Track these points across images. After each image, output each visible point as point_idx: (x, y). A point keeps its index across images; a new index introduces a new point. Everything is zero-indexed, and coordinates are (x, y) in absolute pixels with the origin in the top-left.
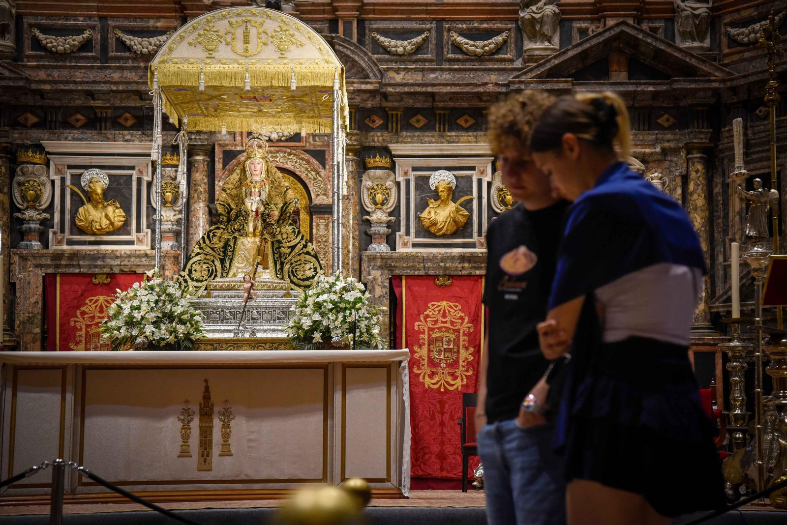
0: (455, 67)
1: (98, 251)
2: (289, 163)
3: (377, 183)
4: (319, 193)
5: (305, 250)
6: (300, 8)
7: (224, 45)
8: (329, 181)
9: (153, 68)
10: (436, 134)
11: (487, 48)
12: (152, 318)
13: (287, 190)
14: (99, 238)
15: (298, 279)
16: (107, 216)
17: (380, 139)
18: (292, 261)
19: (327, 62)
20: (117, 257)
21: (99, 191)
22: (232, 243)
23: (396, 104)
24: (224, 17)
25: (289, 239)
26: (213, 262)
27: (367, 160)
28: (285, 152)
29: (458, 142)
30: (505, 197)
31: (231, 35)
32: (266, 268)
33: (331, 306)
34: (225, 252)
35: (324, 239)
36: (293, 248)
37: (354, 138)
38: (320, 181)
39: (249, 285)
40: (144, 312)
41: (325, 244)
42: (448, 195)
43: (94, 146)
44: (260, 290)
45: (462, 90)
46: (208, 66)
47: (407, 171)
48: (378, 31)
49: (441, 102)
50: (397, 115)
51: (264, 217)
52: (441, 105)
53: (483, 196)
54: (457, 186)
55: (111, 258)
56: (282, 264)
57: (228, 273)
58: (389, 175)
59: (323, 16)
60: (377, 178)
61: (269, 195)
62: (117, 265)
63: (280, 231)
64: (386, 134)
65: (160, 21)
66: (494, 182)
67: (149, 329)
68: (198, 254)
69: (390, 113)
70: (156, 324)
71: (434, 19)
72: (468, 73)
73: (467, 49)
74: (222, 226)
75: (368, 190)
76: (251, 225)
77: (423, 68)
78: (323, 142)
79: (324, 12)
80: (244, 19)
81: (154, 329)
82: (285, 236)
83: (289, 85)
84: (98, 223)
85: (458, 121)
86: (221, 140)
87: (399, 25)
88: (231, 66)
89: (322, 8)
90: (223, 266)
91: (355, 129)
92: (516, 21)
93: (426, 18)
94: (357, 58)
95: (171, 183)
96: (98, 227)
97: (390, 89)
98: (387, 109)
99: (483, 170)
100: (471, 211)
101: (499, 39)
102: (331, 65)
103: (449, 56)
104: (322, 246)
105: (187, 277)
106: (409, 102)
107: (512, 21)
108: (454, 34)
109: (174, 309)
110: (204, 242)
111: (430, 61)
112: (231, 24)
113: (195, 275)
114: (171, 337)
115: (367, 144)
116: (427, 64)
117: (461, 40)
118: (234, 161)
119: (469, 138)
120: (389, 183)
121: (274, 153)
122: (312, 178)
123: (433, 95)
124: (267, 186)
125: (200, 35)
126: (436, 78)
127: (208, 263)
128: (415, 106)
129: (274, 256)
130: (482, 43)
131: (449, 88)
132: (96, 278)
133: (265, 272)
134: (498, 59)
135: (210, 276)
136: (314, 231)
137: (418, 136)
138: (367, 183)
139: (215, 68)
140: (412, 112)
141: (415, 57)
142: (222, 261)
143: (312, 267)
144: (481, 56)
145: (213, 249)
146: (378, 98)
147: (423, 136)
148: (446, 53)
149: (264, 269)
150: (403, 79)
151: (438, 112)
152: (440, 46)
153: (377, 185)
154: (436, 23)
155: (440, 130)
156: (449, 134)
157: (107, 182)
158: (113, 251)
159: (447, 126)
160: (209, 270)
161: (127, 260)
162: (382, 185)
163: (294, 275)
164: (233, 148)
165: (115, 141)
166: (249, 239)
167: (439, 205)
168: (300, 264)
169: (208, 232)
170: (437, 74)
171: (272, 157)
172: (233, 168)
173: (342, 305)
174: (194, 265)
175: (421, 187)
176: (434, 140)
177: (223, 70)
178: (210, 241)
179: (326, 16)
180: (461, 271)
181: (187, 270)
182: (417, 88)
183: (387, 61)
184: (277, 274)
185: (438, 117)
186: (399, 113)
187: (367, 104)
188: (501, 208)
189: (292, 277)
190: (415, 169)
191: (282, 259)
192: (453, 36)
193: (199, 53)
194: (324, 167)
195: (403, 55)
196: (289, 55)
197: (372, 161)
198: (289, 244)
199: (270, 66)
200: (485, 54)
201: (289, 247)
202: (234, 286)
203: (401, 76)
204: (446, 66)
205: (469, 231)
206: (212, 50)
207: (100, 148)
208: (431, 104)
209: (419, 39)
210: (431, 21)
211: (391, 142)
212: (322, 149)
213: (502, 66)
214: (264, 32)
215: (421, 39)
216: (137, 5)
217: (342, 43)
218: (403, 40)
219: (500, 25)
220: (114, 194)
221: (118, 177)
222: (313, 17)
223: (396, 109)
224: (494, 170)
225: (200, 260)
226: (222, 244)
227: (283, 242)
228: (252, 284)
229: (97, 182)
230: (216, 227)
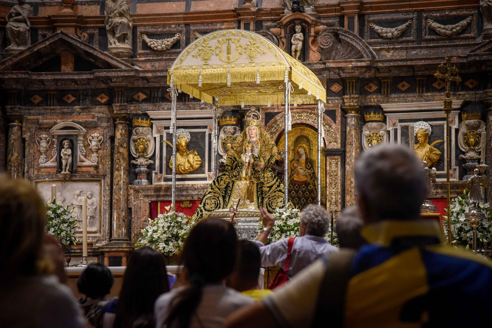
0: (431, 45)
1: (183, 185)
2: (310, 120)
3: (373, 132)
4: (331, 141)
5: (278, 189)
6: (319, 9)
7: (215, 56)
8: (338, 132)
9: (170, 74)
10: (416, 95)
11: (454, 30)
12: (164, 238)
13: (273, 147)
14: (184, 176)
15: (273, 209)
16: (188, 161)
17: (376, 100)
18: (270, 197)
19: (281, 64)
20: (196, 189)
21: (184, 144)
22: (231, 185)
23: (386, 75)
24: (215, 37)
25: (268, 182)
26: (218, 198)
27: (365, 116)
28: (308, 113)
29: (433, 100)
30: (469, 140)
31: (219, 49)
32: (252, 201)
33: (278, 229)
34: (226, 191)
35: (335, 174)
36: (271, 187)
37: (355, 101)
38: (332, 132)
39: (233, 214)
41: (336, 177)
42: (425, 140)
43: (180, 113)
45: (433, 63)
46: (204, 70)
47: (395, 123)
48: (375, 22)
49: (419, 71)
50: (388, 82)
51: (254, 166)
52: (420, 73)
53: (452, 139)
54: (432, 132)
55: (192, 190)
56: (263, 198)
57: (227, 206)
58: (382, 126)
59: (334, 14)
60: (373, 129)
62: (196, 195)
63: (264, 176)
64: (380, 96)
65: (224, 24)
66: (461, 129)
67: (162, 245)
68: (210, 192)
69: (382, 81)
70: (167, 242)
71: (416, 11)
72: (440, 49)
73: (439, 31)
74: (227, 173)
75: (367, 137)
76: (244, 172)
77: (406, 47)
78: (334, 104)
79: (336, 11)
80: (227, 38)
81: (165, 245)
82: (266, 179)
83: (255, 80)
84: (183, 166)
85: (433, 85)
87: (389, 17)
88: (218, 70)
89: (334, 8)
90: (224, 201)
91: (356, 94)
92: (478, 8)
93: (410, 10)
94: (354, 44)
95: (231, 137)
96: (183, 169)
97: (380, 65)
98: (380, 78)
99: (452, 120)
100: (442, 150)
101: (464, 22)
102: (283, 66)
103: (427, 37)
104: (334, 179)
105: (202, 208)
106: (396, 73)
107: (475, 8)
108: (430, 21)
110: (215, 184)
111: (412, 42)
112: (219, 42)
113: (207, 207)
114: (176, 250)
115: (366, 104)
116: (410, 44)
117: (435, 25)
118: (273, 120)
119: (442, 97)
120: (382, 132)
121: (300, 113)
122: (327, 130)
123: (412, 67)
124: (259, 145)
125: (200, 50)
126: (417, 54)
127: (215, 199)
128: (401, 75)
129: (257, 193)
130: (451, 26)
132: (183, 204)
134: (464, 37)
135: (216, 208)
136: (328, 168)
137: (403, 97)
138: (366, 132)
139: (209, 71)
140: (398, 80)
141: (401, 40)
142: (224, 197)
143: (283, 200)
144: (451, 36)
145: (219, 189)
146: (373, 71)
147: (407, 97)
148: (424, 35)
149: (250, 202)
150: (392, 56)
151: (417, 79)
152: (419, 30)
153: (373, 134)
154: (417, 14)
155: (419, 92)
156: (426, 94)
157: (189, 137)
158: (192, 185)
159: (424, 89)
160: (215, 204)
161: (202, 191)
162: (377, 134)
163: (270, 206)
164: (272, 111)
165: (194, 109)
166: (243, 182)
167: (419, 147)
168: (275, 198)
169: (217, 178)
170: (417, 51)
171: (298, 116)
172: (272, 125)
173: (286, 228)
174: (207, 200)
175: (406, 134)
176: (415, 99)
177: (214, 73)
178: (219, 184)
179: (336, 13)
180: (435, 195)
181: (202, 204)
182: (399, 62)
183: (380, 43)
184: (258, 205)
185: (418, 83)
186: (389, 81)
187: (366, 75)
188: (466, 148)
189: (269, 207)
190: (401, 121)
191: (264, 195)
192: (429, 23)
193: (199, 62)
194: (335, 122)
195: (392, 38)
196: (256, 61)
197: (368, 117)
198: (268, 185)
199: (243, 68)
200: (453, 34)
201: (268, 187)
202: (227, 214)
203: (391, 54)
204: (424, 44)
205: (442, 165)
206: (206, 60)
207: (184, 114)
208: (412, 73)
209: (404, 26)
210: (413, 12)
211: (383, 102)
212: (334, 109)
213: (467, 43)
214: (240, 46)
215: (405, 26)
216: (209, 15)
217: (344, 34)
218: (392, 28)
219: (465, 12)
220: (194, 145)
221: (196, 134)
222: (327, 15)
223: (386, 78)
224: (460, 120)
225: (211, 197)
226: (225, 185)
227: (265, 183)
228: (235, 213)
229: (182, 138)
230: (222, 173)
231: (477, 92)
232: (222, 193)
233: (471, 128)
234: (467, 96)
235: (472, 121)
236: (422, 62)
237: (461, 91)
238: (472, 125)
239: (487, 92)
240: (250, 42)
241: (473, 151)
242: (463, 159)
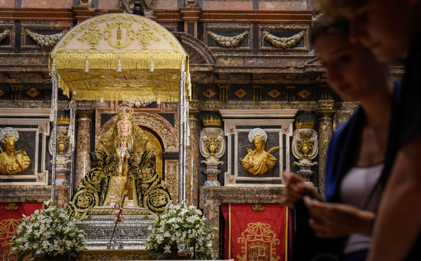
0: (267, 55)
1: (10, 186)
2: (148, 123)
3: (211, 137)
4: (169, 144)
5: (159, 186)
6: (157, 14)
7: (103, 40)
8: (177, 136)
9: (52, 57)
10: (253, 102)
11: (289, 43)
12: (48, 236)
13: (147, 142)
14: (11, 177)
15: (154, 207)
16: (17, 161)
17: (214, 106)
18: (150, 194)
19: (176, 52)
20: (24, 191)
21: (12, 143)
22: (106, 181)
23: (225, 81)
24: (103, 21)
25: (148, 178)
26: (93, 194)
27: (204, 121)
28: (146, 115)
29: (268, 108)
30: (302, 148)
31: (108, 33)
32: (131, 198)
33: (177, 226)
34: (101, 187)
35: (173, 177)
36: (150, 184)
37: (194, 105)
38: (170, 135)
39: (119, 211)
40: (42, 232)
41: (174, 180)
42: (262, 146)
43: (8, 111)
44: (126, 214)
45: (272, 72)
46: (91, 55)
47: (233, 128)
48: (212, 30)
49: (256, 80)
50: (225, 89)
51: (130, 162)
52: (257, 82)
53: (287, 146)
54: (268, 140)
55: (20, 191)
56: (142, 196)
57: (103, 203)
58: (219, 132)
59: (173, 20)
60: (211, 134)
61: (134, 146)
62: (24, 196)
63: (142, 172)
64: (217, 102)
65: (58, 23)
66: (294, 137)
67: (46, 244)
68: (82, 189)
69: (220, 87)
70: (51, 240)
71: (252, 22)
72: (276, 59)
73: (275, 43)
74: (99, 168)
75: (205, 142)
76: (121, 168)
77: (244, 56)
78: (173, 108)
79: (174, 16)
80: (118, 22)
81: (49, 244)
82: (145, 176)
83: (149, 68)
84: (10, 167)
85: (269, 94)
86: (100, 107)
87: (227, 26)
88: (108, 55)
89: (173, 14)
90: (100, 198)
91: (195, 99)
92: (310, 23)
93: (246, 21)
94: (197, 49)
95: (64, 137)
96: (10, 169)
97: (221, 71)
98: (218, 85)
99: (287, 128)
100: (278, 157)
101: (298, 36)
102: (179, 54)
103: (263, 47)
104: (172, 182)
105: (74, 205)
106: (234, 80)
107: (307, 23)
108: (266, 33)
109: (64, 229)
110: (87, 180)
111: (249, 51)
112: (108, 25)
113: (79, 204)
114: (61, 250)
115: (204, 109)
116: (247, 53)
117: (271, 36)
118: (109, 122)
119: (277, 105)
120: (219, 137)
121: (138, 116)
122: (165, 133)
123: (251, 75)
124: (132, 140)
125: (86, 33)
126: (253, 63)
127: (89, 195)
128: (238, 83)
129: (137, 189)
130: (286, 39)
131: (262, 70)
132: (8, 206)
133: (130, 202)
134: (297, 50)
135: (91, 205)
136: (166, 171)
137: (241, 104)
138: (204, 137)
139: (97, 56)
140: (236, 87)
141: (238, 49)
142: (100, 194)
143: (164, 198)
144: (285, 48)
145: (93, 185)
146: (212, 77)
147: (244, 104)
148: (260, 46)
149: (129, 199)
150: (230, 64)
151: (254, 87)
152: (256, 41)
153: (211, 139)
154: (253, 25)
155: (256, 100)
156: (262, 102)
157: (18, 137)
158: (20, 186)
159: (261, 97)
160: (90, 200)
161: (30, 193)
162: (215, 139)
163: (151, 204)
164: (108, 112)
165: (24, 108)
166: (119, 178)
167: (255, 153)
168: (156, 196)
169: (90, 173)
170: (254, 60)
171: (136, 118)
172: (108, 126)
173: (186, 226)
174: (79, 197)
175: (242, 140)
176: (251, 107)
177: (102, 58)
178: (91, 179)
179: (175, 19)
180: (271, 200)
181: (74, 200)
182: (239, 70)
183: (218, 51)
184: (139, 203)
185: (254, 91)
186: (227, 88)
187: (204, 81)
188: (300, 155)
189: (150, 205)
190: (238, 127)
191: (143, 192)
192: (265, 34)
193: (85, 46)
194: (173, 126)
195: (230, 47)
196: (149, 47)
197: (207, 121)
198: (147, 182)
199: (135, 55)
200: (288, 47)
201: (147, 184)
202: (108, 212)
203: (228, 61)
204: (260, 55)
205: (277, 171)
206: (94, 44)
207: (13, 112)
208: (250, 81)
209: (241, 36)
210: (250, 23)
211: (221, 108)
212: (172, 113)
213: (300, 55)
214: (132, 31)
215: (243, 36)
216: (42, 12)
217: (186, 38)
218: (230, 37)
219: (298, 27)
220: (23, 145)
221: (25, 133)
222: (166, 21)
223: (225, 85)
224: (294, 128)
225: (83, 193)
226: (99, 181)
227: (144, 179)
228: (121, 210)
229: (10, 137)
230: (95, 169)
231: (309, 102)
232: (97, 189)
233: (305, 136)
234: (300, 105)
235: (305, 129)
236: (262, 71)
237: (295, 101)
238: (306, 134)
239: (321, 103)
240: (143, 27)
241: (306, 159)
242: (297, 166)
